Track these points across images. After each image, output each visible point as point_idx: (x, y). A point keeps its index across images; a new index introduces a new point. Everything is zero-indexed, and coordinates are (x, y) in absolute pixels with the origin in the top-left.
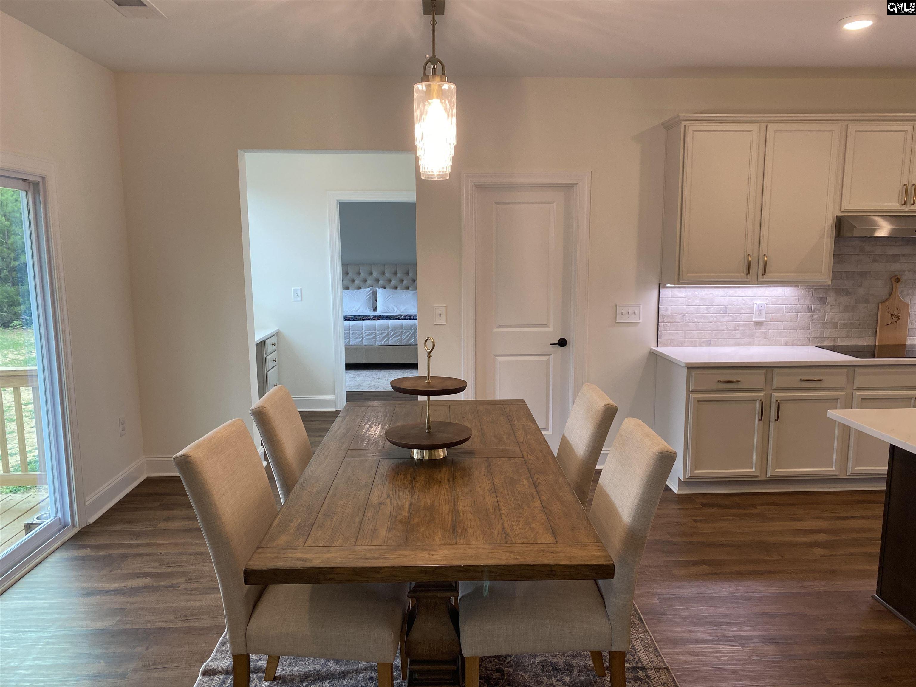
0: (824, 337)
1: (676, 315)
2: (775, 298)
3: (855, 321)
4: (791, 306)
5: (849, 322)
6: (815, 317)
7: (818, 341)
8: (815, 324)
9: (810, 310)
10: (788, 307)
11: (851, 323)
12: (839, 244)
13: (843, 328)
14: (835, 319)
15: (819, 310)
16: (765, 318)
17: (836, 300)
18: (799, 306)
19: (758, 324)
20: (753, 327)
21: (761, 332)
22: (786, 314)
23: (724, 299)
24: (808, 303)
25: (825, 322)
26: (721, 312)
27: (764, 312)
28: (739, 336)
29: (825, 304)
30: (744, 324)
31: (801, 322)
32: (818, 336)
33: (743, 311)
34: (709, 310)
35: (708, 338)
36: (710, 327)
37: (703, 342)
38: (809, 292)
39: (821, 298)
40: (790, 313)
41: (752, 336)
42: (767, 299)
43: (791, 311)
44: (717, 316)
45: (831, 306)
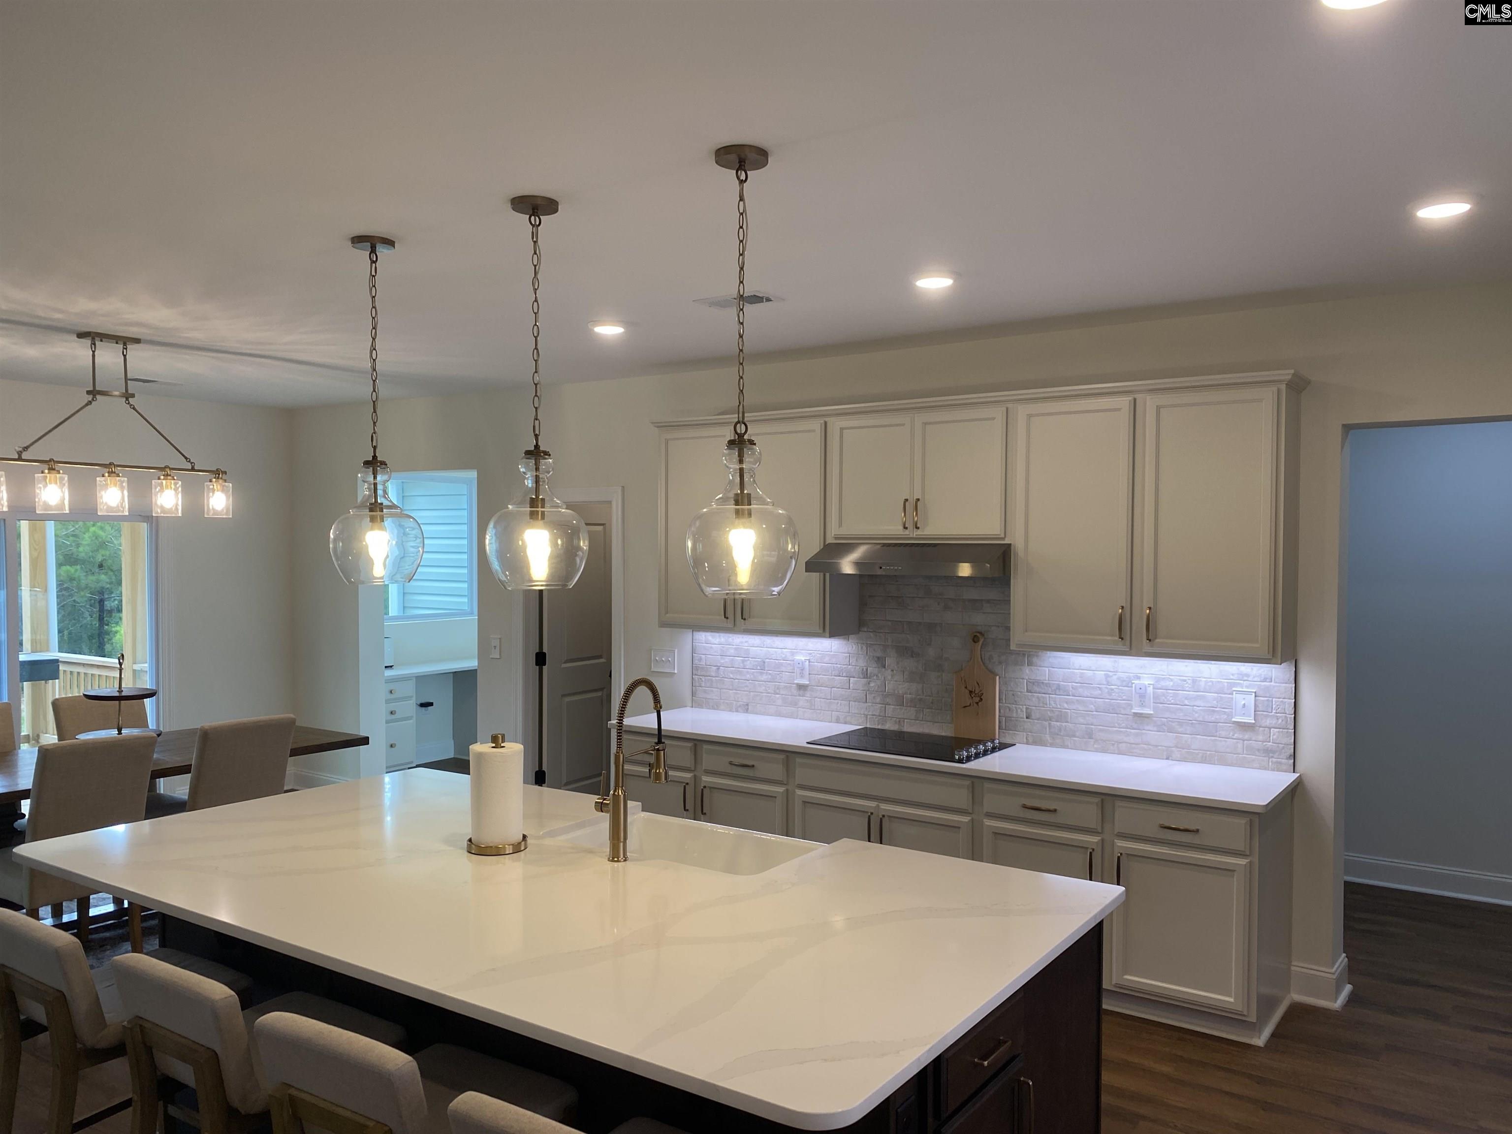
0: (885, 717)
1: (711, 668)
2: (820, 654)
3: (926, 696)
4: (841, 667)
5: (918, 697)
6: (872, 685)
7: (878, 720)
8: (873, 695)
9: (865, 675)
10: (837, 667)
11: (920, 700)
12: (897, 581)
13: (910, 706)
14: (898, 691)
15: (877, 676)
16: (809, 681)
17: (898, 663)
18: (850, 668)
19: (802, 687)
20: (795, 692)
21: (806, 699)
22: (835, 677)
23: (761, 650)
24: (862, 663)
25: (886, 695)
26: (759, 668)
27: (807, 672)
28: (779, 702)
29: (885, 667)
30: (786, 687)
31: (854, 691)
32: (878, 714)
33: (783, 669)
34: (745, 663)
35: (745, 701)
36: (747, 686)
37: (740, 706)
38: (862, 648)
39: (878, 658)
40: (840, 676)
41: (795, 704)
42: (811, 654)
43: (841, 674)
44: (754, 672)
45: (892, 671)
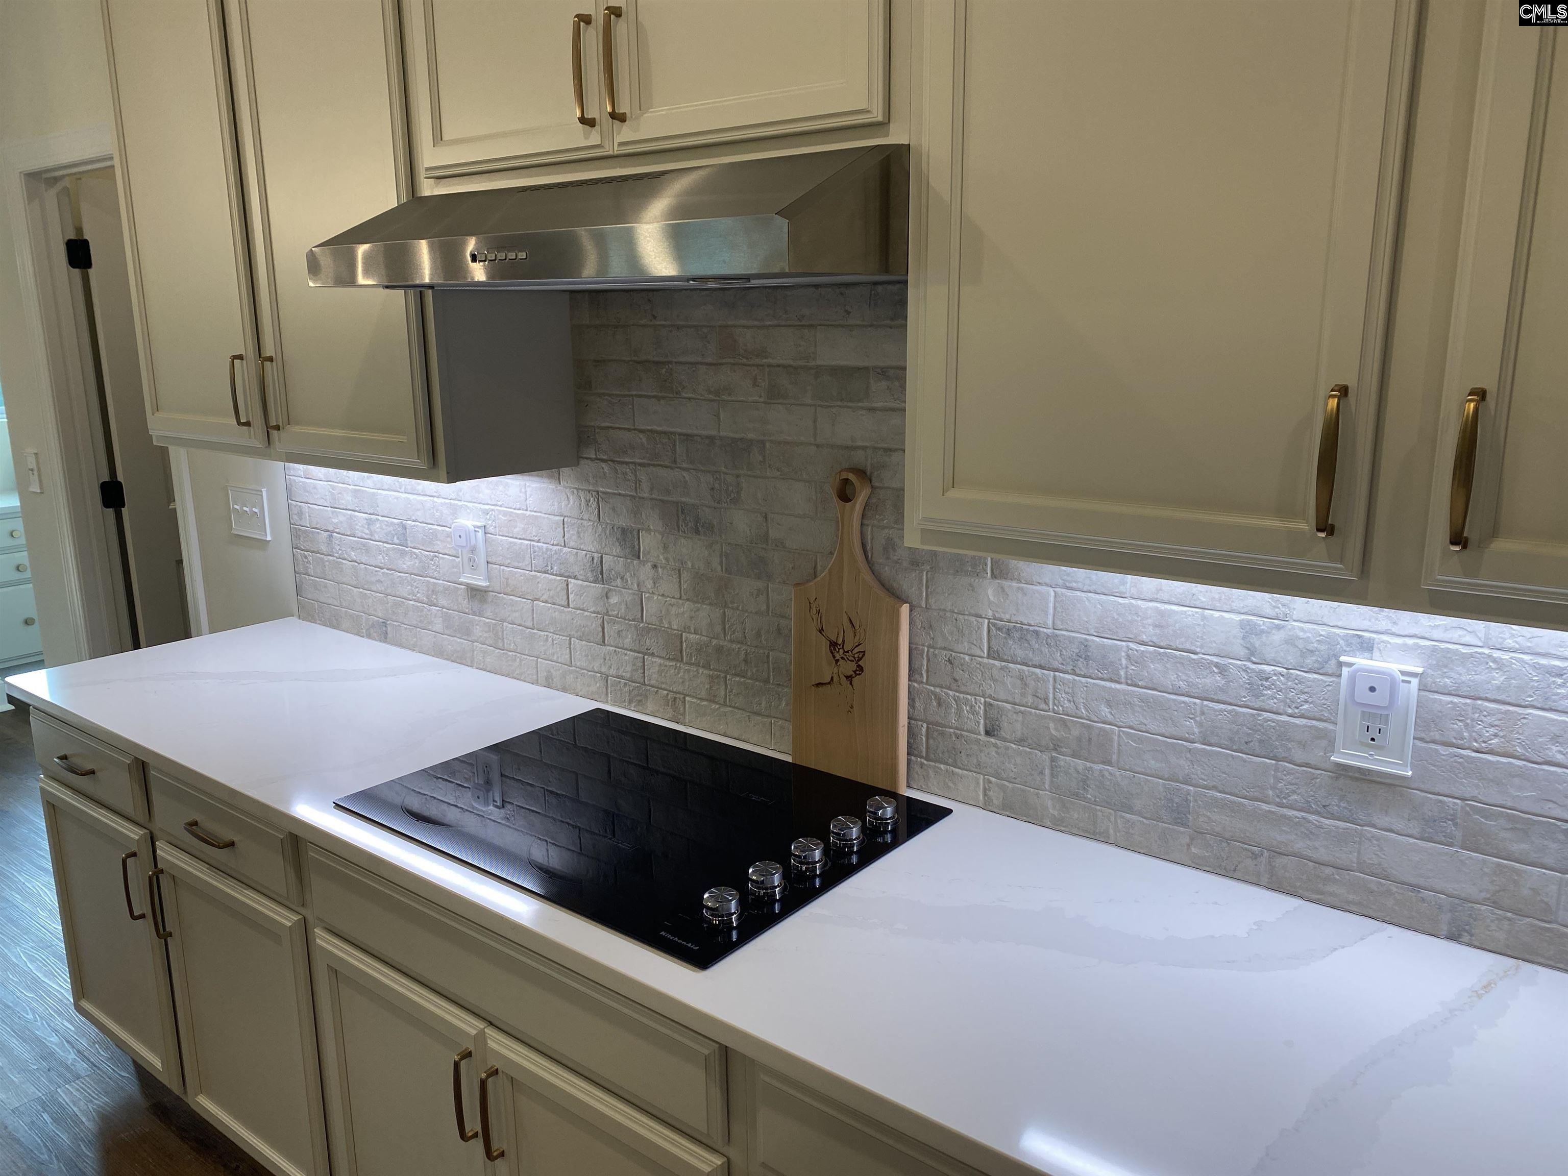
0: (645, 685)
1: (318, 533)
2: (505, 514)
3: (732, 641)
4: (547, 549)
5: (714, 642)
6: (614, 600)
7: (630, 692)
8: (616, 627)
9: (600, 574)
10: (540, 548)
11: (719, 650)
12: (655, 317)
13: (697, 665)
14: (670, 623)
15: (622, 578)
16: (489, 579)
17: (665, 548)
18: (566, 553)
19: (475, 593)
20: (465, 604)
21: (485, 623)
22: (539, 574)
23: (397, 498)
24: (590, 543)
25: (643, 628)
26: (396, 541)
27: (481, 559)
28: (438, 625)
29: (639, 557)
30: (446, 589)
31: (579, 612)
32: (628, 675)
33: (439, 546)
34: (372, 528)
35: (380, 615)
36: (379, 581)
37: (373, 626)
38: (588, 502)
39: (624, 531)
40: (545, 572)
41: (465, 632)
42: (486, 512)
43: (549, 568)
44: (388, 549)
45: (655, 566)
